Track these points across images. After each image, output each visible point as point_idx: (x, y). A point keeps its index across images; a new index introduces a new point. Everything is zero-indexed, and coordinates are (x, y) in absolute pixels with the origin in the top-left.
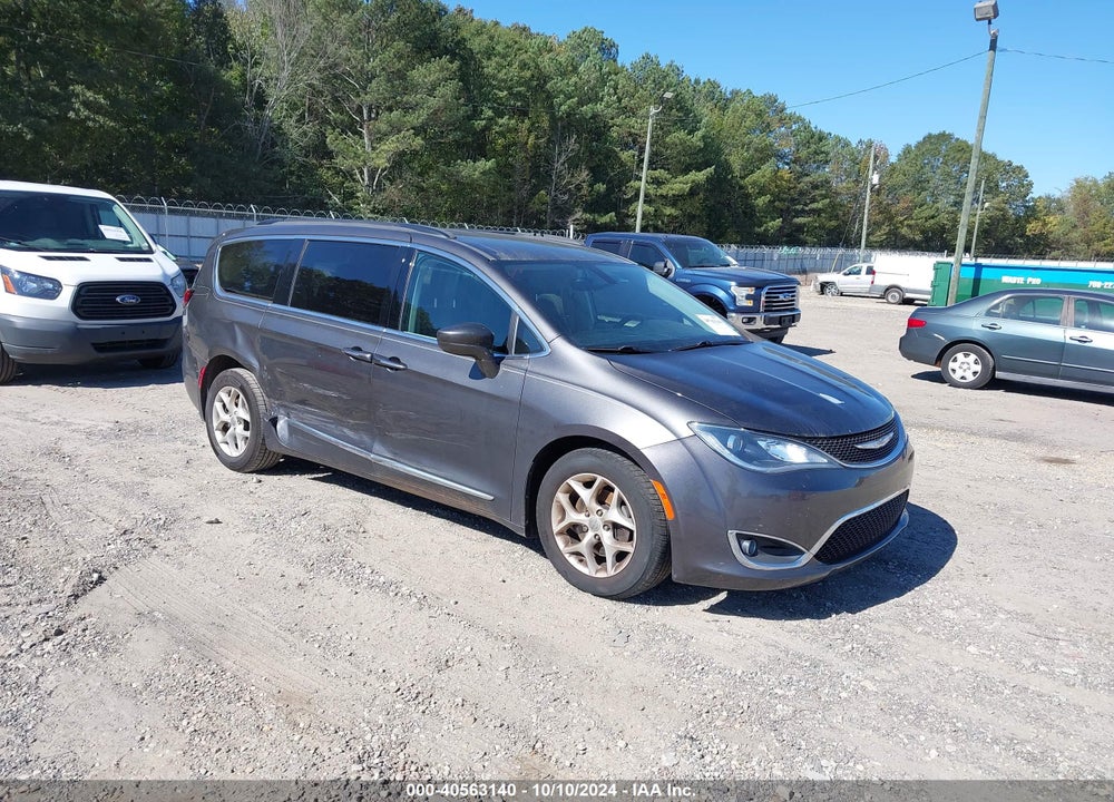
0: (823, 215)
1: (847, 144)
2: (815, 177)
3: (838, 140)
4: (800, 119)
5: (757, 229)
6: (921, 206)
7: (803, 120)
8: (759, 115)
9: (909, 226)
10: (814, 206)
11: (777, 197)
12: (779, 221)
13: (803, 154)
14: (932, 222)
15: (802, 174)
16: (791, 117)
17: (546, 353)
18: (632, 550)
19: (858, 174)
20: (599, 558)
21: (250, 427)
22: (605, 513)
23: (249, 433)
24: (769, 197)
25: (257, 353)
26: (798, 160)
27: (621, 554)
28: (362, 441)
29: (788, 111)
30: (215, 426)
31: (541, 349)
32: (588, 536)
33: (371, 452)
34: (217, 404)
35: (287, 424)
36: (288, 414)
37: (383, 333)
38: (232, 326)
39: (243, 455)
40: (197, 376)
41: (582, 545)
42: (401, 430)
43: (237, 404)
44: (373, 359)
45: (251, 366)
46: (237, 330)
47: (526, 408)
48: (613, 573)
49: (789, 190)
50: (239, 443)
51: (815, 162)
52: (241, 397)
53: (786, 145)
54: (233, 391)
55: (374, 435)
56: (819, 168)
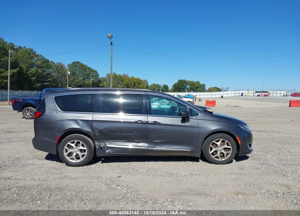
0: (51, 82)
1: (54, 63)
2: (48, 72)
3: (52, 62)
5: (34, 86)
6: (76, 79)
7: (42, 56)
8: (29, 54)
9: (73, 85)
10: (49, 80)
11: (38, 77)
12: (40, 84)
13: (44, 66)
14: (79, 84)
15: (44, 71)
16: (38, 55)
17: (200, 115)
18: (231, 152)
19: (58, 72)
20: (221, 157)
21: (86, 151)
22: (222, 146)
23: (86, 153)
24: (36, 77)
25: (92, 128)
26: (42, 67)
27: (228, 154)
28: (143, 145)
29: (37, 54)
30: (65, 154)
31: (198, 114)
32: (219, 152)
33: (148, 147)
34: (66, 147)
35: (105, 146)
36: (105, 144)
37: (148, 116)
38: (76, 121)
39: (84, 160)
40: (54, 140)
41: (218, 154)
42: (159, 140)
43: (76, 145)
44: (147, 123)
45: (89, 132)
46: (80, 122)
47: (200, 127)
48: (227, 158)
49: (41, 75)
50: (81, 157)
51: (47, 68)
52: (81, 142)
53: (38, 63)
54: (76, 141)
55: (147, 143)
56: (48, 69)
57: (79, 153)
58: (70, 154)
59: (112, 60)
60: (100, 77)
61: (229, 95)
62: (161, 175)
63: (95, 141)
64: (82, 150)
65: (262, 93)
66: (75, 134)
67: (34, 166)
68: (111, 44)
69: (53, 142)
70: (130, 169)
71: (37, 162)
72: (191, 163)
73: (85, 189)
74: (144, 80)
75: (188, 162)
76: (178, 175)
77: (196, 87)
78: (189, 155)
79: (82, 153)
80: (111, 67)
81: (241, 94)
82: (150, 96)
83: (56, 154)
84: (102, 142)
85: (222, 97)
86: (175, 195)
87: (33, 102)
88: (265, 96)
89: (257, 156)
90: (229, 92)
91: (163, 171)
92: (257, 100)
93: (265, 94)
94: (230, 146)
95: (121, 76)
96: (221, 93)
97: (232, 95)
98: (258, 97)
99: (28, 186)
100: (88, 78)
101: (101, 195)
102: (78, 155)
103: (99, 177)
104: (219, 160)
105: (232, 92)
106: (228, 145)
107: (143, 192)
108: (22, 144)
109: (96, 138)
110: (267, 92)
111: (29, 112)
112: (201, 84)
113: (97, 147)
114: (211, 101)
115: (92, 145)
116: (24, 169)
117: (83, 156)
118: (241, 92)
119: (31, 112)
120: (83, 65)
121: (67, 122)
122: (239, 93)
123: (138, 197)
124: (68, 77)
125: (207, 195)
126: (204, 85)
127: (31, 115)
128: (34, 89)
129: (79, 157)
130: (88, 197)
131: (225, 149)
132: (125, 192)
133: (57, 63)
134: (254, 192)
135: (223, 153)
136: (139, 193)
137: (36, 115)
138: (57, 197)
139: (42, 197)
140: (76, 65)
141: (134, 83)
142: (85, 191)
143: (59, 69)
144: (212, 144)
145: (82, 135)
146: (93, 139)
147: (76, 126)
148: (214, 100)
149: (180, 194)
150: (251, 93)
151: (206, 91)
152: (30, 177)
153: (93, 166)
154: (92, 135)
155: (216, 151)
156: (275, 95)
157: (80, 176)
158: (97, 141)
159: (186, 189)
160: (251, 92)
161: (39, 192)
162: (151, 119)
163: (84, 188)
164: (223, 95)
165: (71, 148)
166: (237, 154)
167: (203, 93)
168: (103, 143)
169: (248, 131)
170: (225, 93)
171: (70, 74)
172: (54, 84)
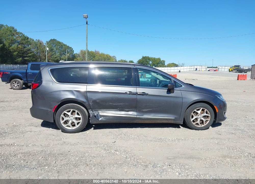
0: (31, 57)
1: (33, 40)
2: (28, 48)
3: (31, 39)
4: (21, 33)
5: (15, 60)
6: (53, 55)
7: (22, 34)
8: (11, 31)
9: (51, 60)
10: (29, 55)
11: (19, 52)
12: (21, 59)
13: (24, 42)
14: (56, 59)
15: (25, 47)
16: (19, 33)
17: (183, 86)
18: (209, 119)
19: (38, 48)
20: (200, 123)
21: (81, 119)
22: (202, 114)
23: (81, 121)
24: (17, 52)
25: (86, 98)
26: (23, 44)
27: (206, 121)
28: (132, 114)
29: (18, 31)
30: (62, 122)
31: (182, 86)
32: (199, 120)
33: (137, 116)
34: (62, 116)
35: (99, 115)
36: (98, 112)
37: (137, 87)
38: (71, 92)
39: (79, 128)
40: (51, 109)
41: (198, 122)
42: (146, 109)
43: (72, 114)
44: (136, 94)
45: (83, 102)
46: (75, 92)
47: (184, 98)
48: (206, 125)
49: (21, 51)
50: (76, 124)
51: (27, 44)
52: (76, 111)
53: (19, 40)
54: (72, 110)
55: (136, 111)
56: (28, 46)
57: (74, 121)
58: (66, 122)
59: (87, 38)
60: (75, 53)
61: (185, 70)
62: (151, 141)
63: (89, 110)
64: (78, 118)
65: (212, 69)
66: (71, 104)
67: (33, 133)
68: (87, 24)
69: (50, 111)
70: (122, 135)
71: (34, 129)
72: (174, 129)
73: (87, 154)
74: (113, 56)
75: (171, 128)
76: (167, 140)
77: (158, 62)
78: (172, 122)
79: (77, 120)
80: (87, 44)
81: (195, 69)
82: (138, 70)
83: (53, 122)
84: (95, 111)
85: (180, 71)
86: (170, 159)
87: (20, 75)
88: (214, 71)
89: (228, 123)
90: (185, 68)
91: (152, 136)
92: (209, 74)
93: (215, 69)
94: (209, 114)
95: (93, 52)
96: (179, 68)
97: (188, 70)
98: (209, 72)
99: (32, 152)
100: (64, 54)
101: (103, 160)
102: (74, 122)
103: (96, 143)
104: (199, 126)
105: (188, 67)
106: (207, 114)
107: (141, 157)
108: (16, 112)
109: (90, 107)
110: (216, 67)
111: (17, 83)
112: (161, 60)
113: (91, 115)
114: (173, 75)
115: (86, 114)
116: (24, 136)
117: (78, 124)
118: (196, 67)
119: (18, 83)
120: (59, 43)
121: (63, 93)
122: (193, 68)
123: (138, 161)
124: (46, 53)
125: (198, 159)
126: (164, 61)
127: (18, 86)
128: (16, 63)
129: (75, 125)
130: (91, 162)
131: (204, 117)
132: (125, 157)
133: (36, 40)
134: (238, 155)
135: (202, 121)
136: (138, 157)
137: (33, 86)
138: (63, 163)
139: (48, 163)
140: (53, 42)
141: (104, 58)
142: (87, 156)
143: (38, 45)
144: (193, 113)
145: (77, 105)
146: (88, 108)
147: (71, 96)
148: (176, 74)
149: (175, 158)
150: (204, 69)
151: (165, 67)
152: (32, 144)
153: (88, 132)
154: (86, 104)
155: (196, 119)
156: (223, 70)
157: (79, 142)
158: (91, 110)
159: (178, 153)
160: (203, 67)
161: (45, 157)
162: (140, 90)
163: (85, 154)
164: (180, 70)
165: (67, 117)
166: (214, 122)
167: (163, 68)
168: (97, 112)
169: (224, 101)
170: (182, 68)
171: (49, 50)
172: (34, 59)
